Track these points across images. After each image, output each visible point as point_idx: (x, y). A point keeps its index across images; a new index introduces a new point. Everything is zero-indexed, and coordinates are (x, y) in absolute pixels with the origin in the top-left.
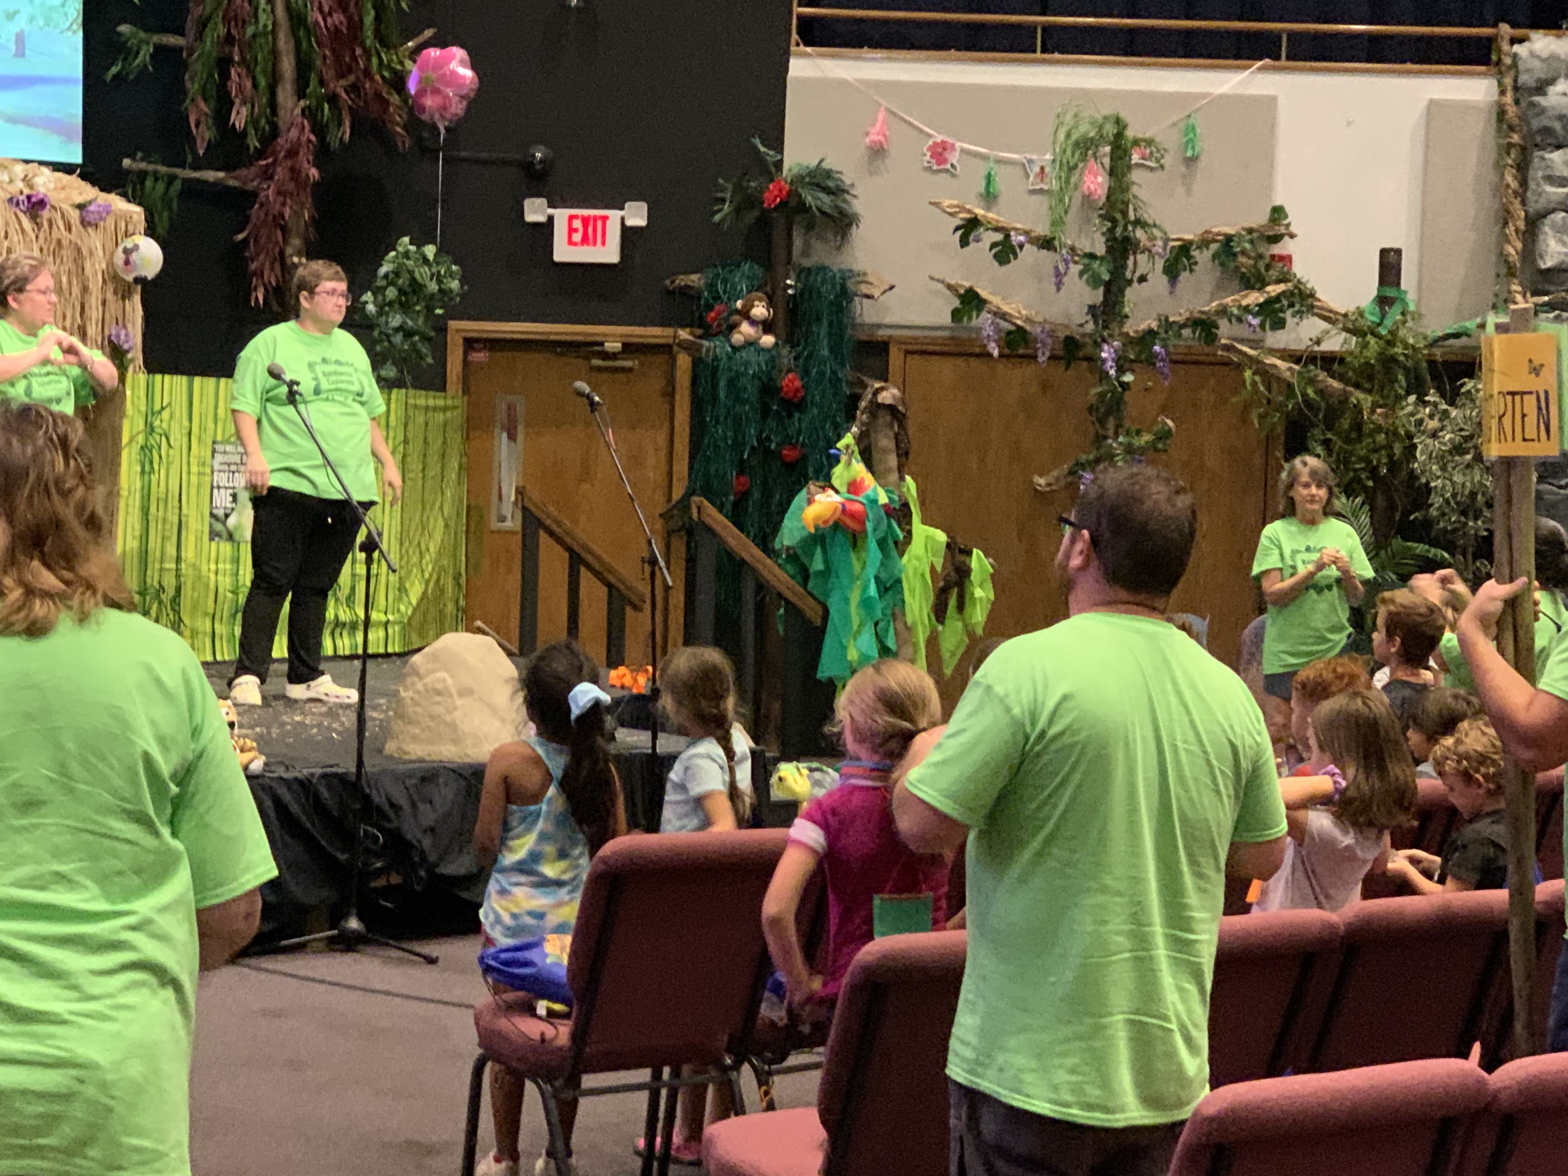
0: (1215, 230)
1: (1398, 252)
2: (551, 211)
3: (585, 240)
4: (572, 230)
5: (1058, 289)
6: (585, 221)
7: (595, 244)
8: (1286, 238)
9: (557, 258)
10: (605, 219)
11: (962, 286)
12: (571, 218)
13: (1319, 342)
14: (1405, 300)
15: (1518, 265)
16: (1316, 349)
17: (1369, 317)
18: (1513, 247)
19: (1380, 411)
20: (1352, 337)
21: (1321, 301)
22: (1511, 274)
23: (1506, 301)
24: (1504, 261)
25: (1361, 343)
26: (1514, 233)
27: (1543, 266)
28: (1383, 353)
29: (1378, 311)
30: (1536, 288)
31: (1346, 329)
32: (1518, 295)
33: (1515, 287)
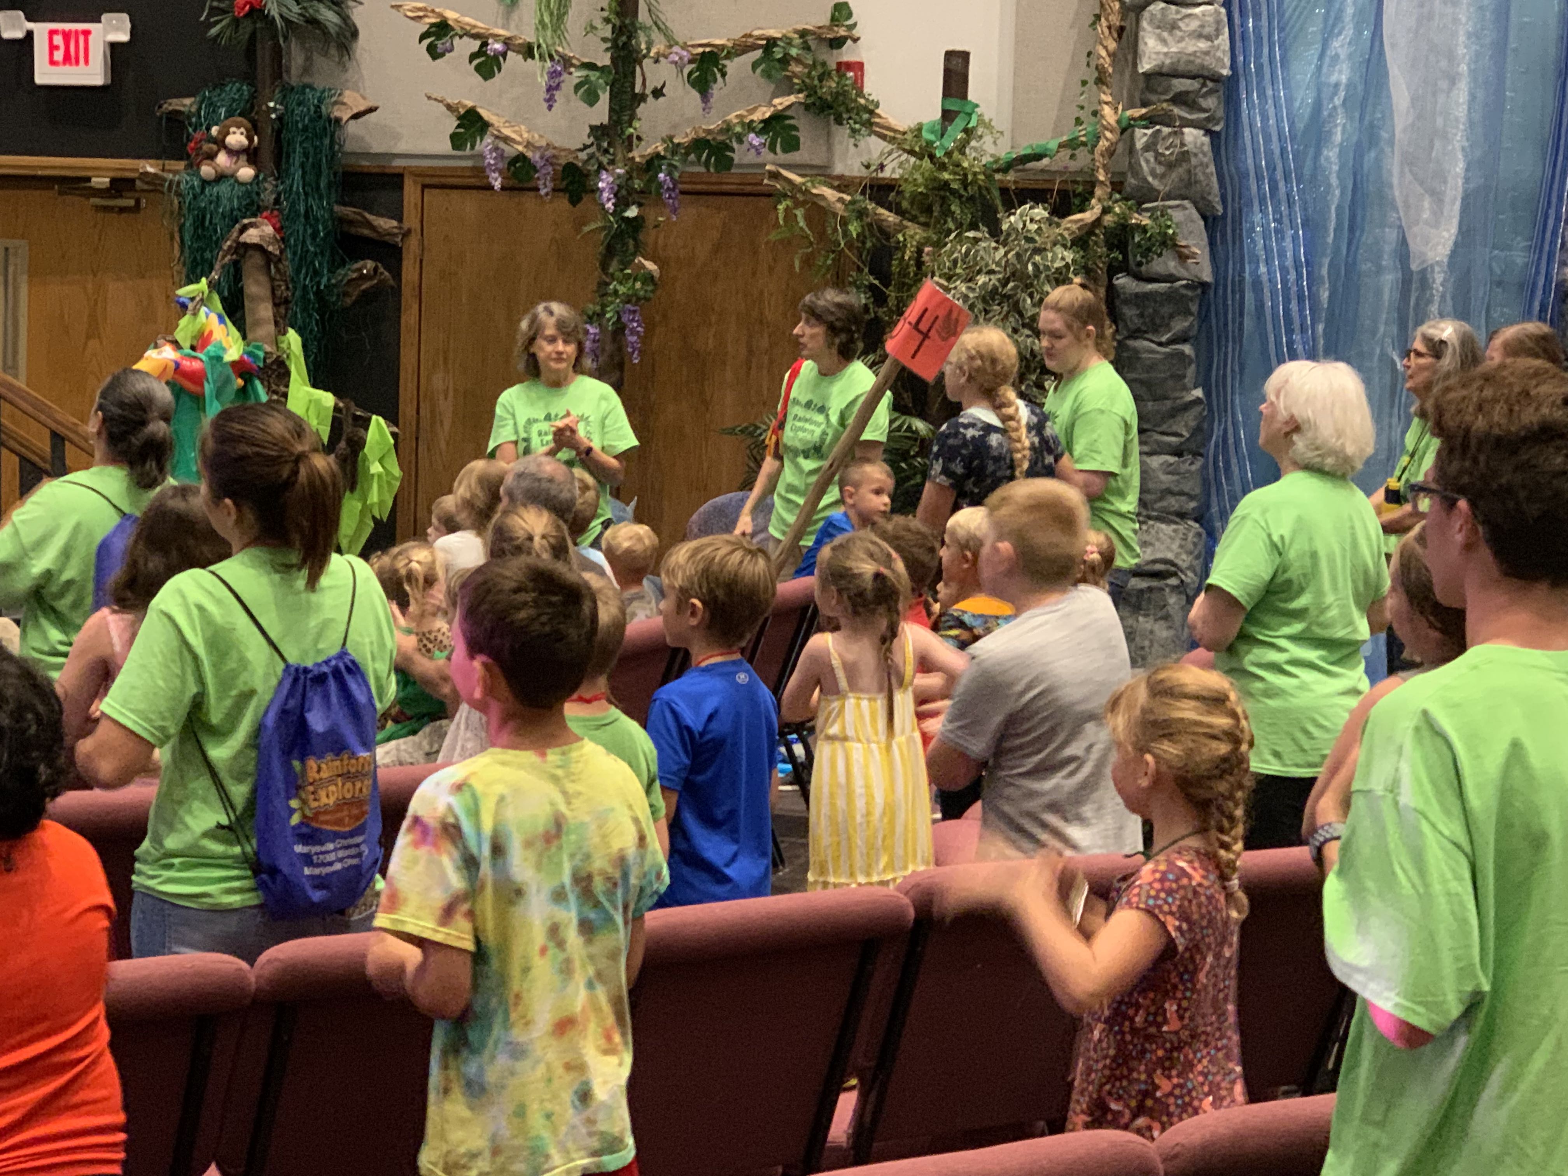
0: (756, 33)
1: (965, 56)
2: (30, 26)
3: (67, 59)
4: (53, 48)
5: (550, 108)
6: (66, 35)
7: (77, 62)
8: (849, 42)
9: (39, 80)
10: (87, 33)
11: (464, 106)
12: (52, 33)
13: (882, 167)
14: (970, 115)
15: (1110, 70)
16: (880, 175)
17: (927, 135)
18: (1105, 48)
19: (927, 249)
20: (913, 160)
21: (879, 116)
22: (1100, 81)
23: (1095, 113)
24: (1093, 64)
25: (915, 168)
26: (1106, 31)
27: (1141, 71)
28: (935, 179)
29: (938, 127)
30: (1131, 97)
31: (905, 150)
32: (1106, 107)
33: (1104, 97)
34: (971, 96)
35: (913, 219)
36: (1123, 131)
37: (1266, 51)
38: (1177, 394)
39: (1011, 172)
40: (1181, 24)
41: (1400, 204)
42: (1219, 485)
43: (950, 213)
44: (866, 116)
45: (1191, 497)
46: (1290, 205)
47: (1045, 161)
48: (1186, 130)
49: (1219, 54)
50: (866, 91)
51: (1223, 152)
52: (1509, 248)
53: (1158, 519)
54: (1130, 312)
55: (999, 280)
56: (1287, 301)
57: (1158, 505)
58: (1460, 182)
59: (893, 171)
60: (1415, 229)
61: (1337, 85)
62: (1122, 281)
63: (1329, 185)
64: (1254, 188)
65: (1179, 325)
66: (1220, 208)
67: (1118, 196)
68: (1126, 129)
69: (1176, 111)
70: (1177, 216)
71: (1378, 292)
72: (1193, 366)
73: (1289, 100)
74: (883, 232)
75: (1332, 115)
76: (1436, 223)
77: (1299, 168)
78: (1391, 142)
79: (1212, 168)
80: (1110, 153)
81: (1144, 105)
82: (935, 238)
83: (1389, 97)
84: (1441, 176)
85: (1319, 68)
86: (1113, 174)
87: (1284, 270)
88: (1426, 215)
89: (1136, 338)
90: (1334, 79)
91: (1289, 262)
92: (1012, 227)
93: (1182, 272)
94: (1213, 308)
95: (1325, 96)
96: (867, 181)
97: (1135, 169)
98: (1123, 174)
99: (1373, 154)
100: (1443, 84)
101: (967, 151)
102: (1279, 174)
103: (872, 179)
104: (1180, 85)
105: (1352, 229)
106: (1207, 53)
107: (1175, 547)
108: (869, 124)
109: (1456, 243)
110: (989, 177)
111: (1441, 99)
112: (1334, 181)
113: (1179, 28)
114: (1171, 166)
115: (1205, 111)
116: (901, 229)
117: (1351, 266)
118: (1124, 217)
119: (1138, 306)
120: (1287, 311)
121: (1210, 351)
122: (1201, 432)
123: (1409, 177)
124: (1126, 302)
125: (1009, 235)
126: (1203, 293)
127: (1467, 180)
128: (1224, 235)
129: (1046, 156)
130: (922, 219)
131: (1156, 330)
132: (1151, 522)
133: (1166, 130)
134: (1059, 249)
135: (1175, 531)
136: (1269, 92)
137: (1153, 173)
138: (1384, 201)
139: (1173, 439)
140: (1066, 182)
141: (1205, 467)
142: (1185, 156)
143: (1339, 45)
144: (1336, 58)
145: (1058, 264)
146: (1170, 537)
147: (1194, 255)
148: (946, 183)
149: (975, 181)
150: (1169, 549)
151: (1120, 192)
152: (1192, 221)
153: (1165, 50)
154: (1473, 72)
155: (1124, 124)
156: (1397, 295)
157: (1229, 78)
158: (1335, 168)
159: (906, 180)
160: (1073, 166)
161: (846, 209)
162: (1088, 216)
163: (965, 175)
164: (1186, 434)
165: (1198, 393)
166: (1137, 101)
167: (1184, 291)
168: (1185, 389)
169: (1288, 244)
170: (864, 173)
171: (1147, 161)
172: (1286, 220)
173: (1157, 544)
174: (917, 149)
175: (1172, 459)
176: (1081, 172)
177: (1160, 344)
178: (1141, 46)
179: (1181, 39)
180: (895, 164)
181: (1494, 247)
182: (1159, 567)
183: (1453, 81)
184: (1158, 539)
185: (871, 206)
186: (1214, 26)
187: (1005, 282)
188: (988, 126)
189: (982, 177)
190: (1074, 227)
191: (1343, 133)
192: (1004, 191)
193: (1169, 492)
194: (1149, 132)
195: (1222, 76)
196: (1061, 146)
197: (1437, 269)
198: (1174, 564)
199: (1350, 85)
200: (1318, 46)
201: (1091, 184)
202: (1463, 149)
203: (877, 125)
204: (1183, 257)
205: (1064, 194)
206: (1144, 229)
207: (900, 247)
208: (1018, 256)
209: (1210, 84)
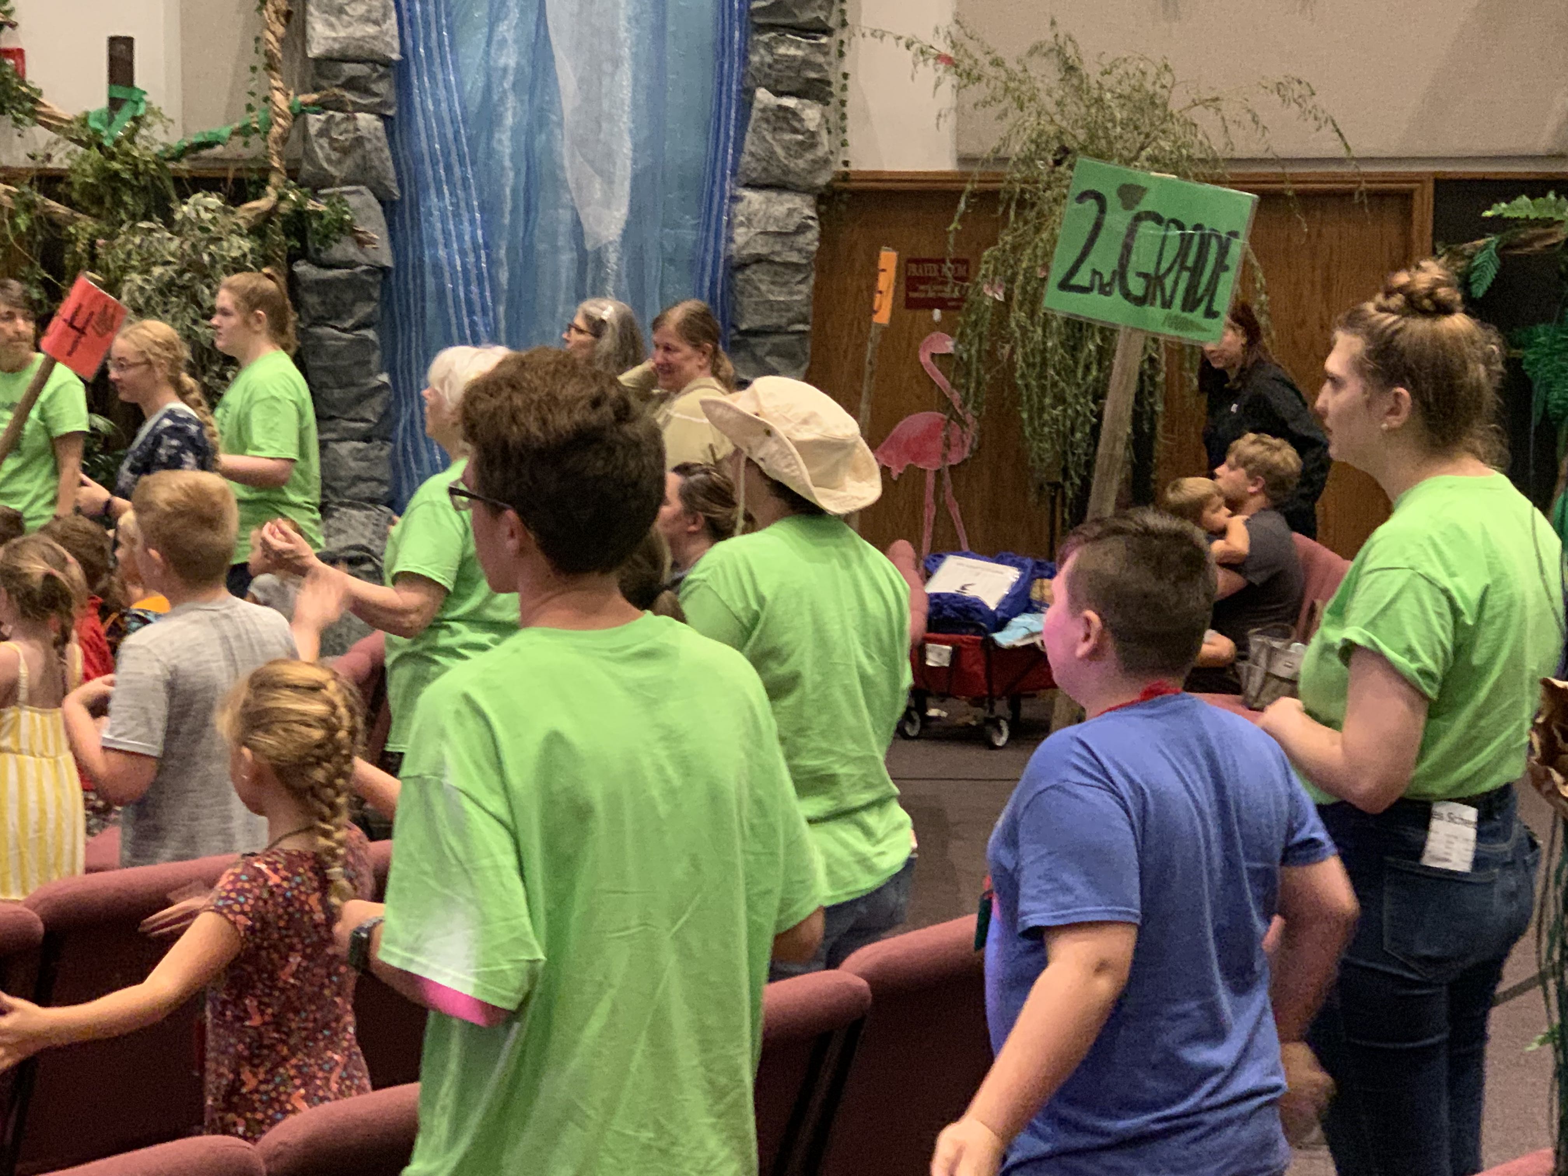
1: (128, 42)
8: (7, 29)
13: (49, 157)
14: (137, 103)
15: (279, 55)
16: (49, 166)
17: (94, 124)
18: (273, 33)
19: (101, 241)
20: (80, 149)
21: (45, 106)
22: (271, 67)
23: (266, 99)
24: (262, 51)
25: (84, 158)
26: (273, 16)
27: (310, 55)
28: (106, 170)
29: (105, 117)
30: (302, 83)
31: (72, 140)
32: (277, 93)
33: (275, 83)
34: (138, 83)
35: (85, 211)
36: (296, 116)
37: (434, 35)
38: (363, 381)
39: (184, 160)
40: (347, 8)
41: (572, 185)
42: (409, 469)
43: (122, 204)
44: (28, 105)
45: (381, 482)
46: (466, 187)
47: (219, 149)
48: (358, 115)
49: (388, 39)
50: (29, 77)
51: (397, 136)
52: (677, 226)
53: (350, 505)
54: (312, 299)
55: (176, 272)
56: (467, 284)
57: (348, 493)
58: (628, 163)
59: (61, 160)
60: (588, 210)
61: (505, 70)
62: (301, 268)
63: (503, 168)
64: (430, 173)
65: (363, 310)
66: (397, 192)
67: (292, 183)
68: (298, 115)
69: (349, 96)
70: (353, 201)
71: (556, 274)
72: (378, 353)
73: (460, 84)
74: (53, 223)
75: (502, 100)
76: (607, 204)
77: (473, 150)
78: (560, 125)
79: (387, 153)
80: (284, 139)
81: (316, 90)
82: (107, 229)
83: (556, 79)
84: (609, 156)
85: (487, 53)
86: (288, 161)
87: (463, 253)
88: (598, 195)
89: (320, 325)
90: (502, 62)
91: (468, 245)
92: (186, 218)
93: (360, 257)
94: (395, 295)
95: (495, 80)
96: (34, 173)
97: (309, 155)
98: (298, 161)
99: (543, 137)
100: (607, 67)
101: (137, 140)
102: (454, 158)
103: (39, 170)
104: (350, 69)
105: (527, 212)
106: (374, 38)
107: (368, 533)
108: (32, 113)
109: (628, 223)
110: (161, 166)
111: (606, 81)
112: (507, 163)
113: (347, 14)
114: (345, 151)
115: (376, 95)
116: (73, 220)
117: (529, 249)
118: (299, 204)
119: (319, 294)
120: (467, 292)
121: (395, 336)
122: (388, 417)
123: (580, 159)
124: (308, 289)
125: (183, 225)
126: (385, 277)
127: (635, 161)
128: (402, 218)
129: (218, 143)
130: (94, 211)
131: (338, 317)
132: (343, 509)
133: (339, 116)
134: (235, 240)
135: (367, 517)
136: (440, 77)
137: (329, 160)
138: (558, 183)
139: (363, 425)
140: (239, 170)
141: (394, 451)
142: (359, 141)
143: (505, 29)
144: (503, 42)
145: (235, 253)
146: (363, 524)
147: (371, 241)
148: (116, 174)
149: (146, 172)
150: (363, 536)
151: (294, 180)
152: (369, 206)
153: (334, 35)
154: (635, 56)
155: (297, 109)
156: (573, 274)
157: (399, 63)
158: (508, 151)
159: (74, 171)
160: (247, 153)
161: (15, 202)
162: (263, 204)
163: (136, 166)
164: (374, 420)
165: (384, 378)
166: (309, 86)
167: (365, 277)
168: (370, 374)
169: (466, 227)
170: (31, 164)
171: (322, 147)
172: (463, 204)
173: (351, 531)
174: (84, 139)
175: (361, 445)
176: (255, 159)
177: (344, 330)
178: (309, 31)
179: (350, 24)
180: (62, 155)
181: (665, 226)
182: (354, 553)
183: (616, 63)
184: (351, 526)
185: (39, 198)
186: (381, 11)
187: (181, 273)
188: (157, 114)
189: (153, 166)
190: (247, 215)
191: (514, 115)
192: (177, 180)
193: (359, 479)
194: (322, 117)
195: (391, 60)
196: (235, 133)
197: (611, 249)
198: (368, 550)
199: (519, 68)
200: (485, 30)
201: (266, 172)
202: (631, 131)
203: (41, 113)
204: (361, 243)
205: (239, 182)
206: (320, 216)
207: (72, 240)
208: (194, 246)
209: (381, 69)
